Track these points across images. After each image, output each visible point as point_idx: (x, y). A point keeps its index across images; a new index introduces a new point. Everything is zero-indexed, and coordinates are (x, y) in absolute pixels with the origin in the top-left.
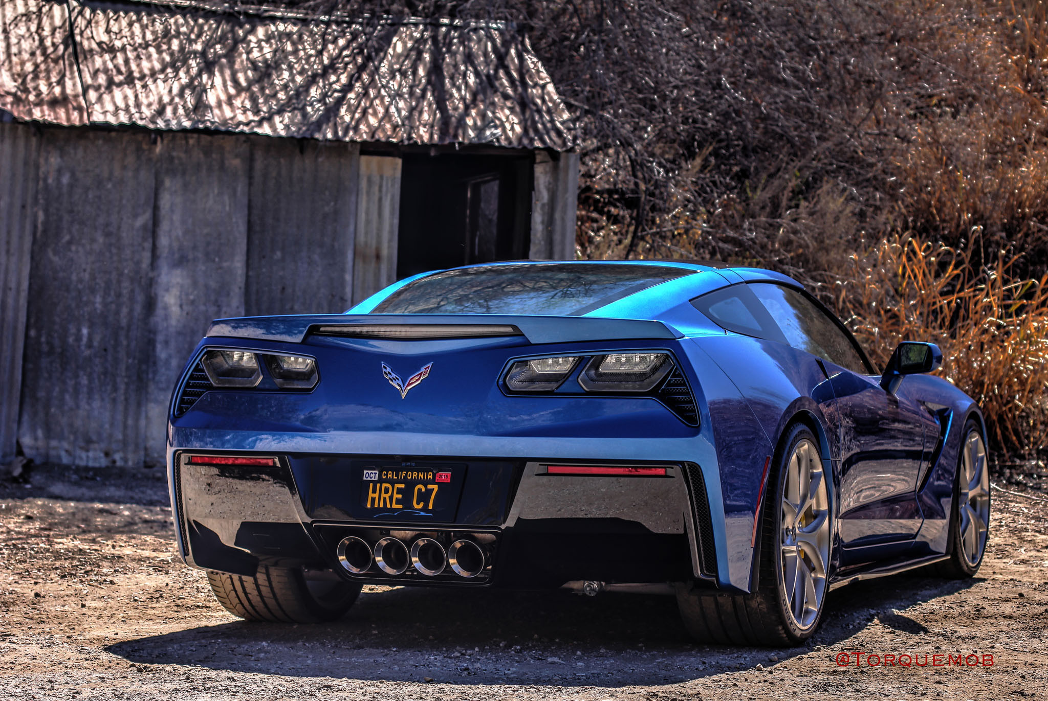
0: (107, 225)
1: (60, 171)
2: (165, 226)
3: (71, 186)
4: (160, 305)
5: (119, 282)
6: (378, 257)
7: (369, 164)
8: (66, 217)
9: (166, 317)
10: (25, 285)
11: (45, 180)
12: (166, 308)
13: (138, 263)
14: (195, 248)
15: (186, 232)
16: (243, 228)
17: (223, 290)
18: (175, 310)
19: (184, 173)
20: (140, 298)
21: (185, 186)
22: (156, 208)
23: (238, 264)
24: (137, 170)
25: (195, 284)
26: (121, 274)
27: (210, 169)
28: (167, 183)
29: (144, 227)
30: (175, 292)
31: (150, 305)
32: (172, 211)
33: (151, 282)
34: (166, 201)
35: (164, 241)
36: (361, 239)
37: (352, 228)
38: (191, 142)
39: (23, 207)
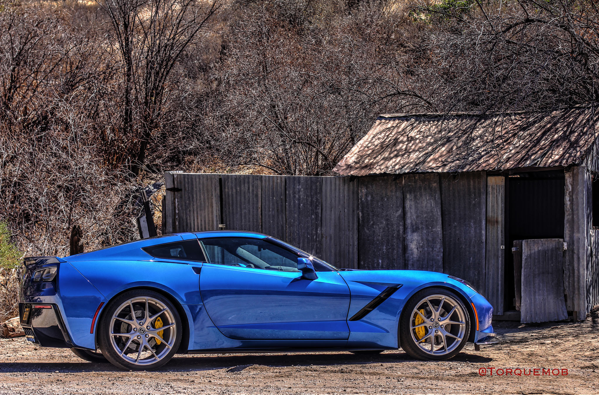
0: (387, 216)
1: (366, 195)
2: (409, 215)
3: (372, 201)
4: (409, 249)
5: (392, 240)
6: (497, 222)
7: (492, 180)
8: (371, 214)
9: (412, 254)
10: (356, 243)
11: (361, 199)
12: (412, 250)
13: (399, 231)
14: (422, 223)
15: (417, 217)
16: (439, 213)
17: (434, 241)
18: (415, 250)
19: (414, 192)
20: (401, 246)
21: (415, 197)
22: (404, 208)
23: (439, 229)
24: (396, 191)
25: (422, 239)
26: (393, 236)
27: (425, 189)
28: (408, 196)
29: (399, 216)
30: (415, 242)
31: (405, 248)
32: (410, 208)
33: (404, 239)
34: (408, 204)
35: (409, 221)
36: (490, 214)
37: (484, 210)
38: (417, 178)
39: (354, 211)
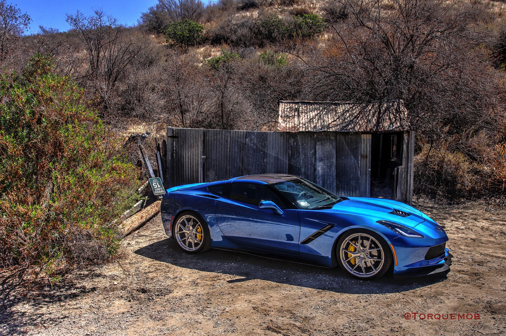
0: (305, 153)
1: (294, 142)
2: (317, 153)
3: (296, 145)
4: (317, 170)
5: (308, 165)
6: (366, 157)
7: (364, 136)
8: (296, 152)
9: (318, 173)
10: (287, 167)
11: (291, 144)
12: (318, 171)
13: (312, 161)
14: (324, 157)
15: (322, 154)
16: (335, 152)
17: (331, 166)
18: (320, 171)
19: (321, 141)
20: (313, 168)
21: (322, 144)
22: (315, 149)
23: (334, 160)
24: (311, 141)
25: (325, 165)
26: (308, 164)
27: (327, 140)
28: (318, 143)
29: (313, 153)
30: (320, 167)
31: (315, 170)
32: (319, 149)
33: (315, 165)
34: (317, 147)
35: (317, 156)
36: (362, 153)
37: (360, 151)
38: (323, 134)
39: (286, 150)
